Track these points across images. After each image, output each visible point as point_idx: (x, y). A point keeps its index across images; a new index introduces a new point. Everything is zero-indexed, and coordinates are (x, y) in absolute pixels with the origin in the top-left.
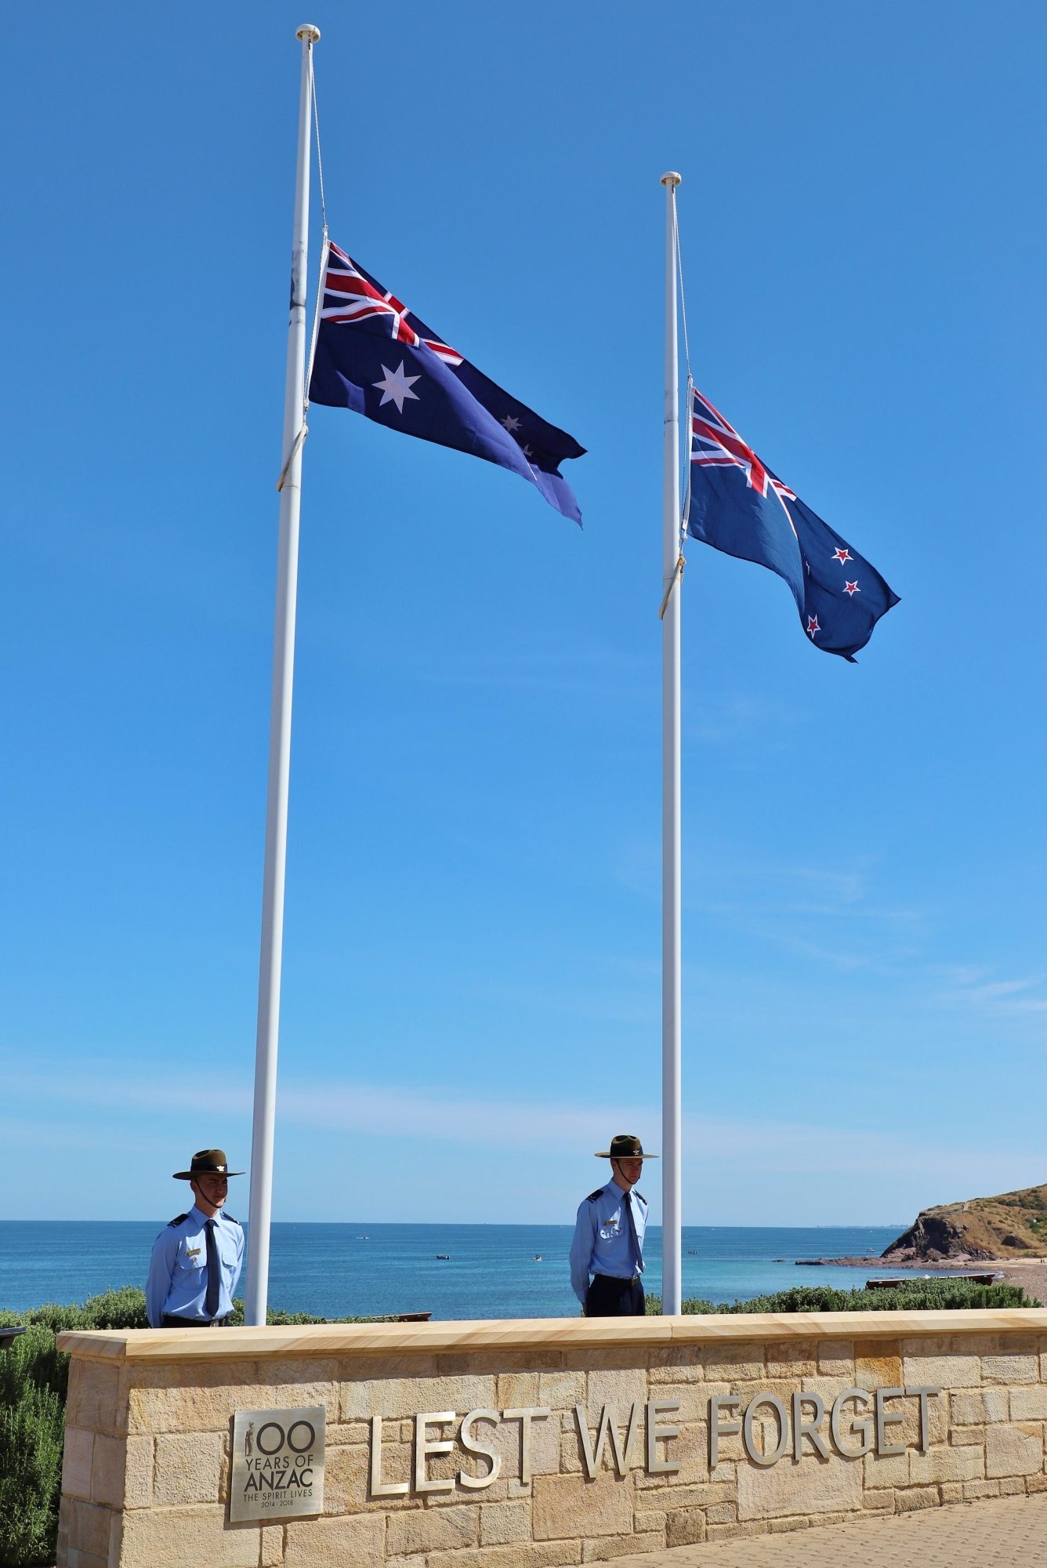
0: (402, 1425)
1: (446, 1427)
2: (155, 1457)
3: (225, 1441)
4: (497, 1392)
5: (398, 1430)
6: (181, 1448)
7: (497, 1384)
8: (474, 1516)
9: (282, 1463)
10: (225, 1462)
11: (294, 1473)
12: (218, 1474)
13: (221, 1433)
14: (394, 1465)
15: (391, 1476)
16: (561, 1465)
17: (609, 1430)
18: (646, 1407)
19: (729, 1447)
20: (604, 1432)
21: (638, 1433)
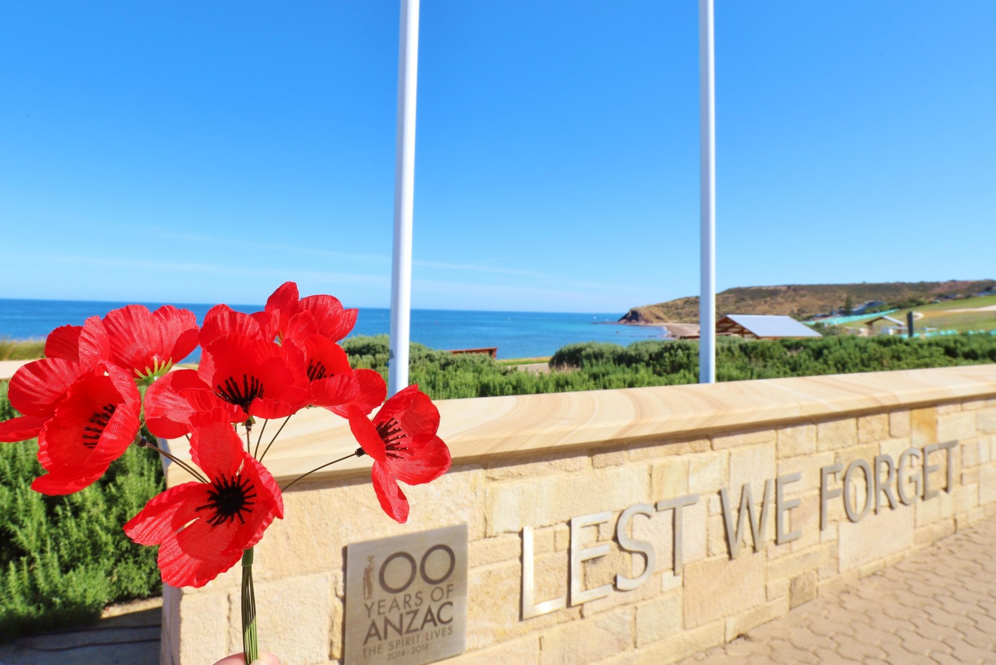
0: (555, 533)
1: (602, 526)
2: (229, 618)
3: (336, 582)
4: (651, 483)
5: (552, 538)
6: (270, 601)
7: (650, 475)
8: (629, 618)
10: (336, 611)
12: (327, 627)
13: (329, 574)
14: (548, 579)
15: (545, 592)
16: (708, 549)
17: (748, 508)
18: (776, 481)
19: (834, 506)
20: (745, 511)
21: (771, 507)
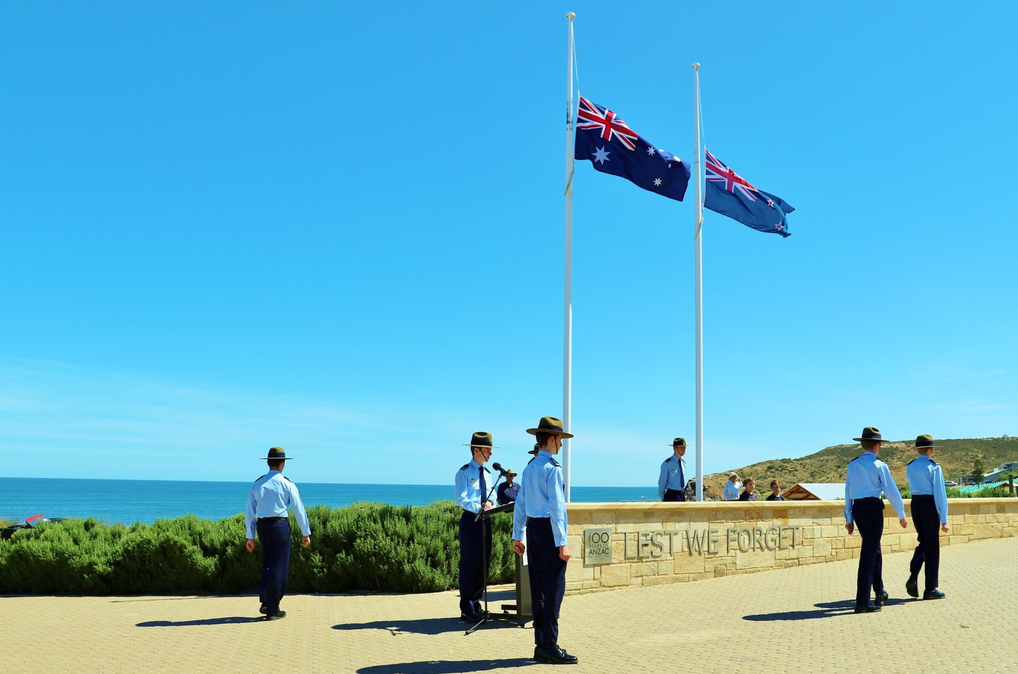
1: (648, 536)
4: (663, 525)
5: (634, 536)
7: (663, 522)
8: (657, 565)
9: (599, 546)
10: (582, 545)
11: (603, 550)
12: (580, 549)
13: (581, 536)
14: (633, 547)
15: (632, 551)
16: (683, 550)
17: (697, 538)
18: (708, 531)
19: (734, 544)
20: (696, 539)
21: (706, 539)
